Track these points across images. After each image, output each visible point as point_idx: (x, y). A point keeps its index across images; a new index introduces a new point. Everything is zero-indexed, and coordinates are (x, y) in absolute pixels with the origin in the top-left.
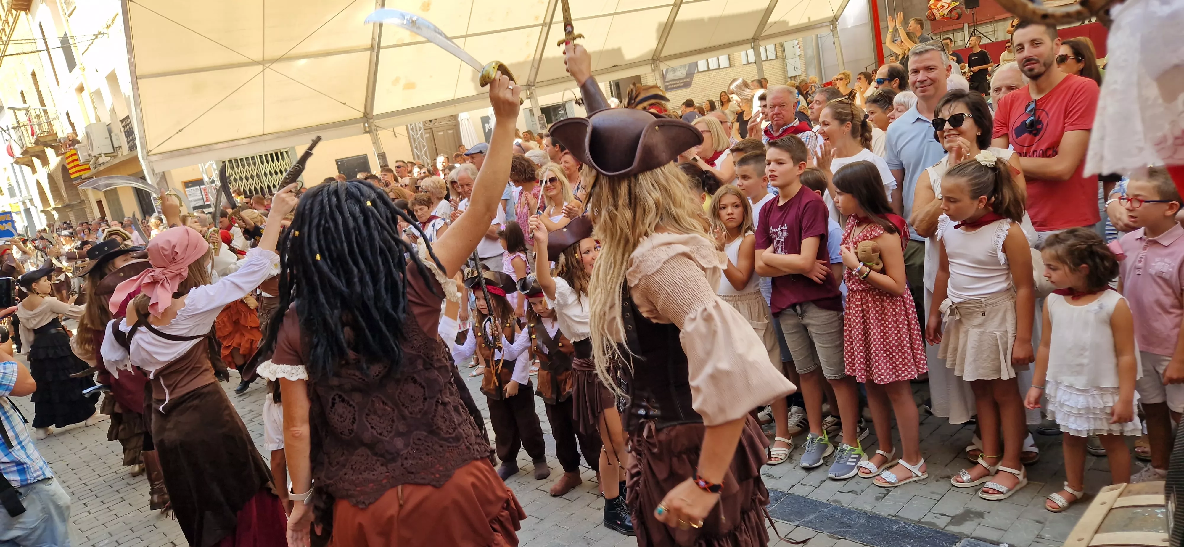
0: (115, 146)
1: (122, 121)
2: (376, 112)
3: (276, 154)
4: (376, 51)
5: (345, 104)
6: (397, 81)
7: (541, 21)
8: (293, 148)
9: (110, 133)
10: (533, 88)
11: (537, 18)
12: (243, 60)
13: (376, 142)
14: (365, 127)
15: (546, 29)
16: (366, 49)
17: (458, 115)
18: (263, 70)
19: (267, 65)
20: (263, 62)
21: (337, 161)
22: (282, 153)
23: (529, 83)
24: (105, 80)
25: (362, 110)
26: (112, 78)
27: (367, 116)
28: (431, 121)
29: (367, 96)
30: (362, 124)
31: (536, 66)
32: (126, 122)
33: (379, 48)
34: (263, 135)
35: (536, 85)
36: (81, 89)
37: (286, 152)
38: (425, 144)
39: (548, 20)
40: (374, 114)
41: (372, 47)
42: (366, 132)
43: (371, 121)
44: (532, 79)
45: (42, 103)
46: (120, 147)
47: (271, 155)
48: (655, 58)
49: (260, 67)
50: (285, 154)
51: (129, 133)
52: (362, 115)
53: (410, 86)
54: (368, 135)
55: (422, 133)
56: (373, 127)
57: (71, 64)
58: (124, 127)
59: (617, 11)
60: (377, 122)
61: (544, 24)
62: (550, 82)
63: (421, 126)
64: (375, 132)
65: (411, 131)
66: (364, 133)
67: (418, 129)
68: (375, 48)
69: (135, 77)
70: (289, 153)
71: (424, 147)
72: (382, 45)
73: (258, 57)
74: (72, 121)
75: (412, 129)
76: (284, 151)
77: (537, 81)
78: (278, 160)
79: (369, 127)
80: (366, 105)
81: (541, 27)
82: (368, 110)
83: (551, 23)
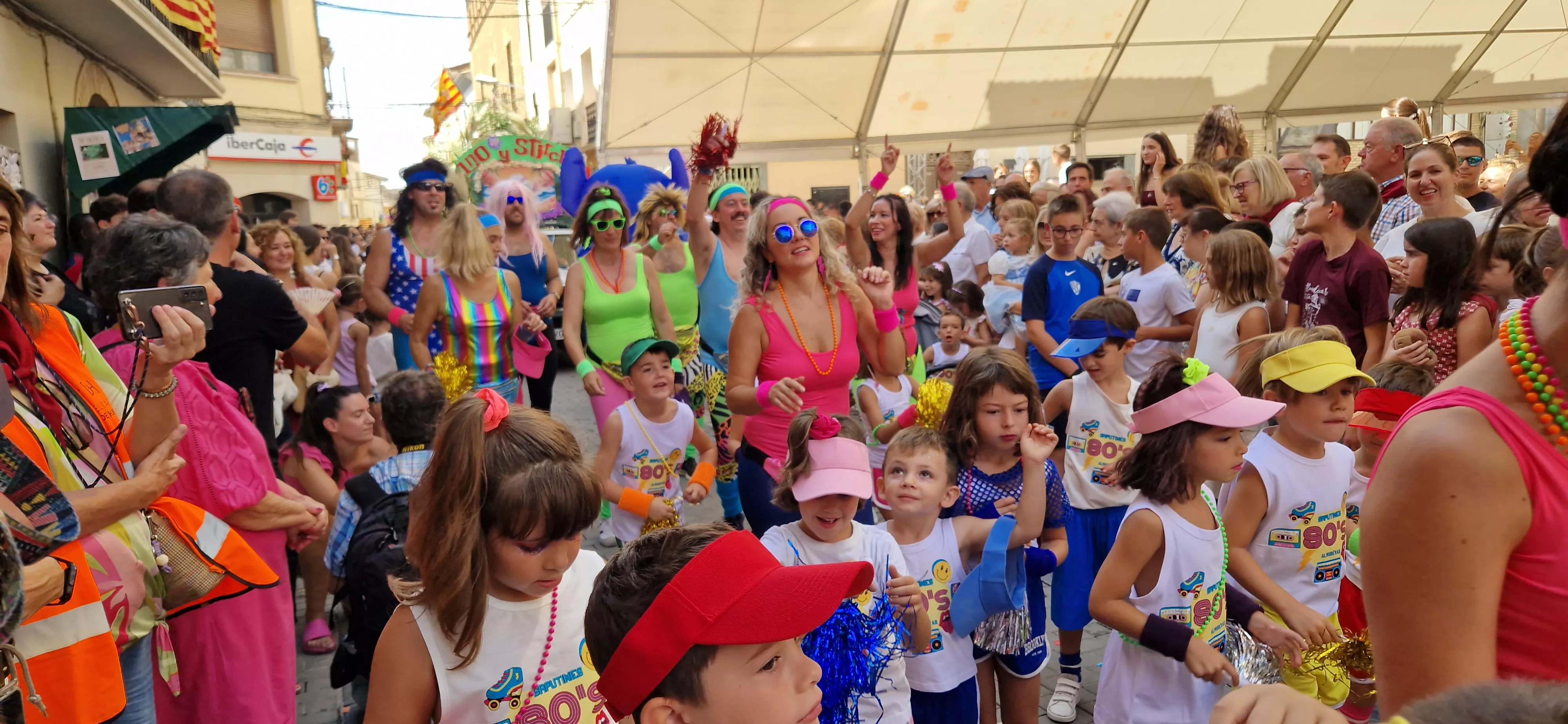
0: (576, 135)
1: (587, 108)
2: (871, 133)
3: (745, 170)
4: (887, 56)
5: (836, 118)
6: (905, 96)
7: (1113, 41)
8: (764, 165)
9: (573, 119)
10: (1083, 129)
11: (1108, 35)
12: (731, 49)
13: (863, 171)
14: (854, 151)
15: (1117, 51)
16: (875, 53)
17: (974, 152)
18: (751, 64)
19: (756, 59)
20: (752, 55)
21: (813, 189)
22: (751, 170)
23: (1079, 122)
24: (580, 60)
25: (855, 129)
26: (586, 57)
27: (860, 137)
28: (938, 155)
29: (864, 113)
30: (851, 147)
31: (1093, 99)
32: (591, 110)
33: (892, 52)
35: (1088, 126)
36: (552, 68)
37: (757, 169)
38: (924, 183)
39: (1123, 40)
40: (868, 135)
41: (883, 50)
42: (855, 157)
43: (863, 143)
44: (1084, 117)
45: (511, 80)
46: (579, 138)
47: (739, 170)
48: (1271, 110)
49: (747, 60)
50: (754, 172)
51: (592, 123)
52: (852, 135)
53: (920, 106)
54: (856, 161)
55: (922, 171)
56: (864, 152)
57: (549, 36)
58: (588, 115)
59: (1226, 38)
60: (869, 147)
61: (1115, 45)
62: (1108, 125)
63: (924, 159)
64: (864, 158)
65: (909, 165)
66: (852, 158)
67: (919, 164)
68: (887, 52)
69: (610, 55)
70: (760, 171)
71: (922, 186)
72: (896, 49)
73: (748, 48)
74: (537, 103)
75: (912, 162)
76: (753, 167)
77: (1091, 119)
79: (859, 151)
80: (861, 124)
81: (1110, 48)
82: (862, 130)
83: (1126, 43)
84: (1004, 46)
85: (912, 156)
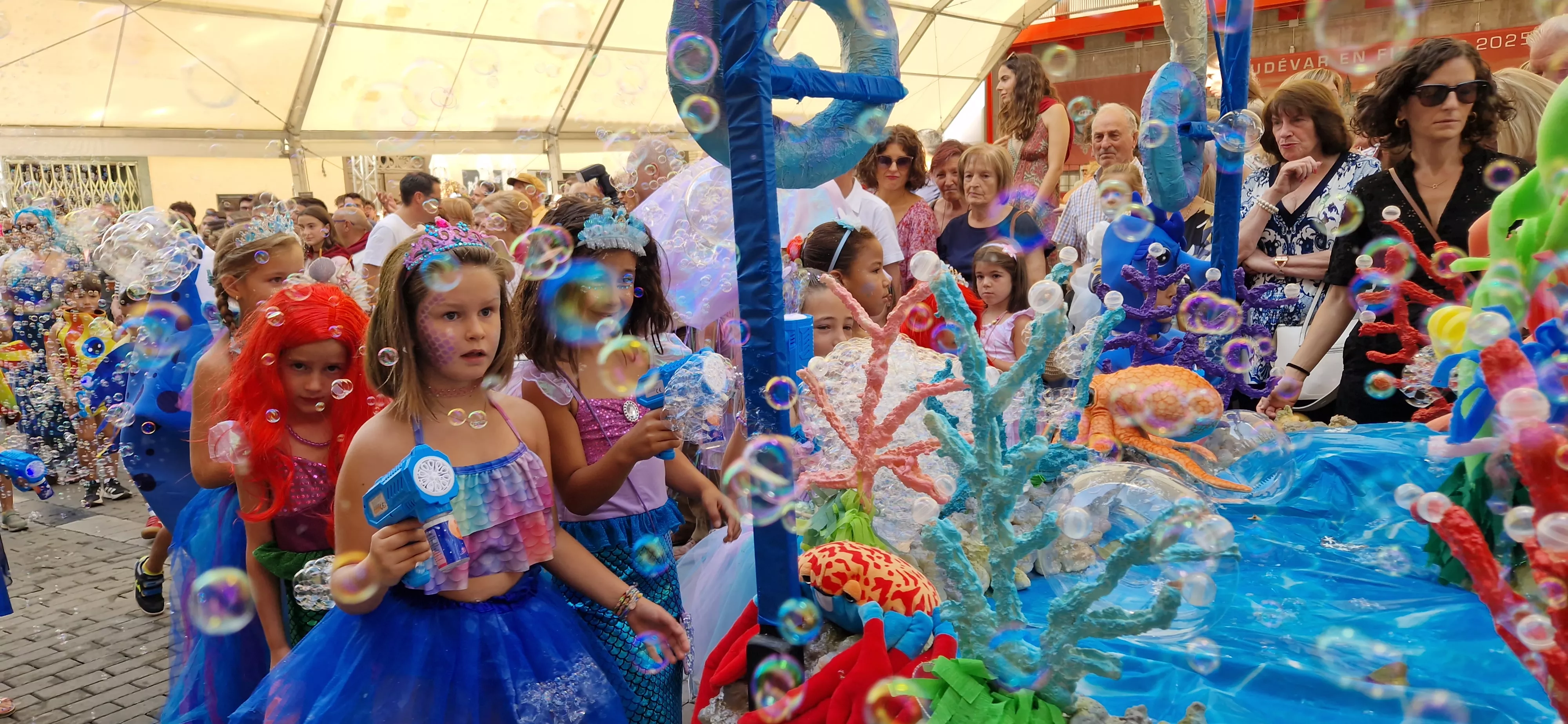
2: (307, 125)
3: (113, 169)
4: (327, 26)
5: (257, 102)
6: (351, 83)
7: (585, 41)
8: (144, 160)
10: (555, 139)
11: (580, 34)
13: (299, 173)
14: (283, 148)
15: (590, 54)
16: (311, 20)
17: (430, 157)
18: (125, 16)
19: (135, 8)
20: (128, 2)
23: (551, 131)
25: (284, 117)
27: (290, 131)
29: (296, 97)
30: (279, 142)
31: (566, 106)
33: (334, 22)
34: (102, 127)
35: (561, 135)
37: (131, 167)
39: (596, 42)
40: (303, 128)
41: (321, 19)
42: (285, 155)
43: (296, 138)
44: (556, 124)
50: (128, 170)
52: (280, 126)
53: (370, 96)
54: (287, 160)
55: (369, 178)
56: (299, 150)
60: (305, 142)
61: (589, 46)
62: (580, 135)
63: (374, 163)
64: (299, 158)
65: (354, 170)
66: (281, 157)
67: (369, 169)
68: (327, 21)
70: (137, 169)
72: (339, 19)
76: (128, 165)
78: (114, 178)
79: (291, 148)
80: (291, 112)
81: (583, 49)
82: (295, 120)
83: (599, 47)
84: (471, 32)
85: (356, 158)
